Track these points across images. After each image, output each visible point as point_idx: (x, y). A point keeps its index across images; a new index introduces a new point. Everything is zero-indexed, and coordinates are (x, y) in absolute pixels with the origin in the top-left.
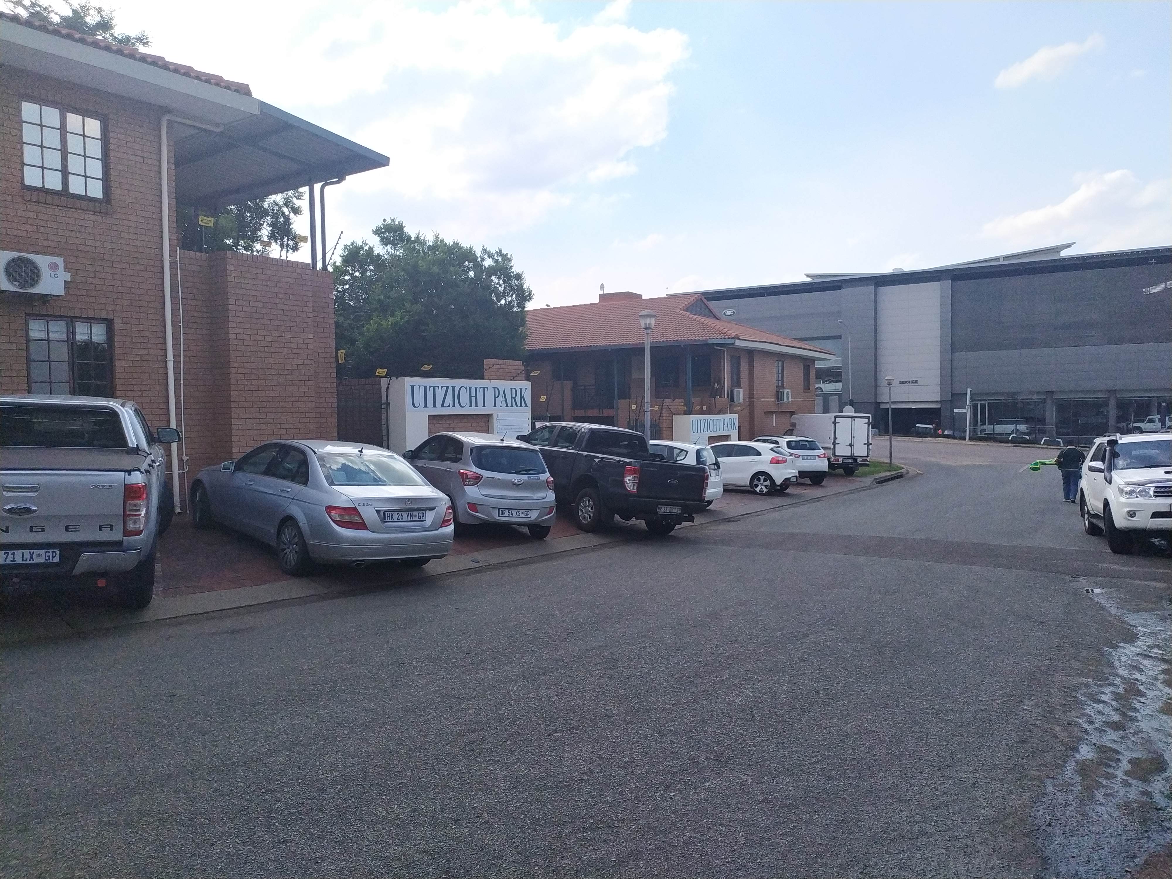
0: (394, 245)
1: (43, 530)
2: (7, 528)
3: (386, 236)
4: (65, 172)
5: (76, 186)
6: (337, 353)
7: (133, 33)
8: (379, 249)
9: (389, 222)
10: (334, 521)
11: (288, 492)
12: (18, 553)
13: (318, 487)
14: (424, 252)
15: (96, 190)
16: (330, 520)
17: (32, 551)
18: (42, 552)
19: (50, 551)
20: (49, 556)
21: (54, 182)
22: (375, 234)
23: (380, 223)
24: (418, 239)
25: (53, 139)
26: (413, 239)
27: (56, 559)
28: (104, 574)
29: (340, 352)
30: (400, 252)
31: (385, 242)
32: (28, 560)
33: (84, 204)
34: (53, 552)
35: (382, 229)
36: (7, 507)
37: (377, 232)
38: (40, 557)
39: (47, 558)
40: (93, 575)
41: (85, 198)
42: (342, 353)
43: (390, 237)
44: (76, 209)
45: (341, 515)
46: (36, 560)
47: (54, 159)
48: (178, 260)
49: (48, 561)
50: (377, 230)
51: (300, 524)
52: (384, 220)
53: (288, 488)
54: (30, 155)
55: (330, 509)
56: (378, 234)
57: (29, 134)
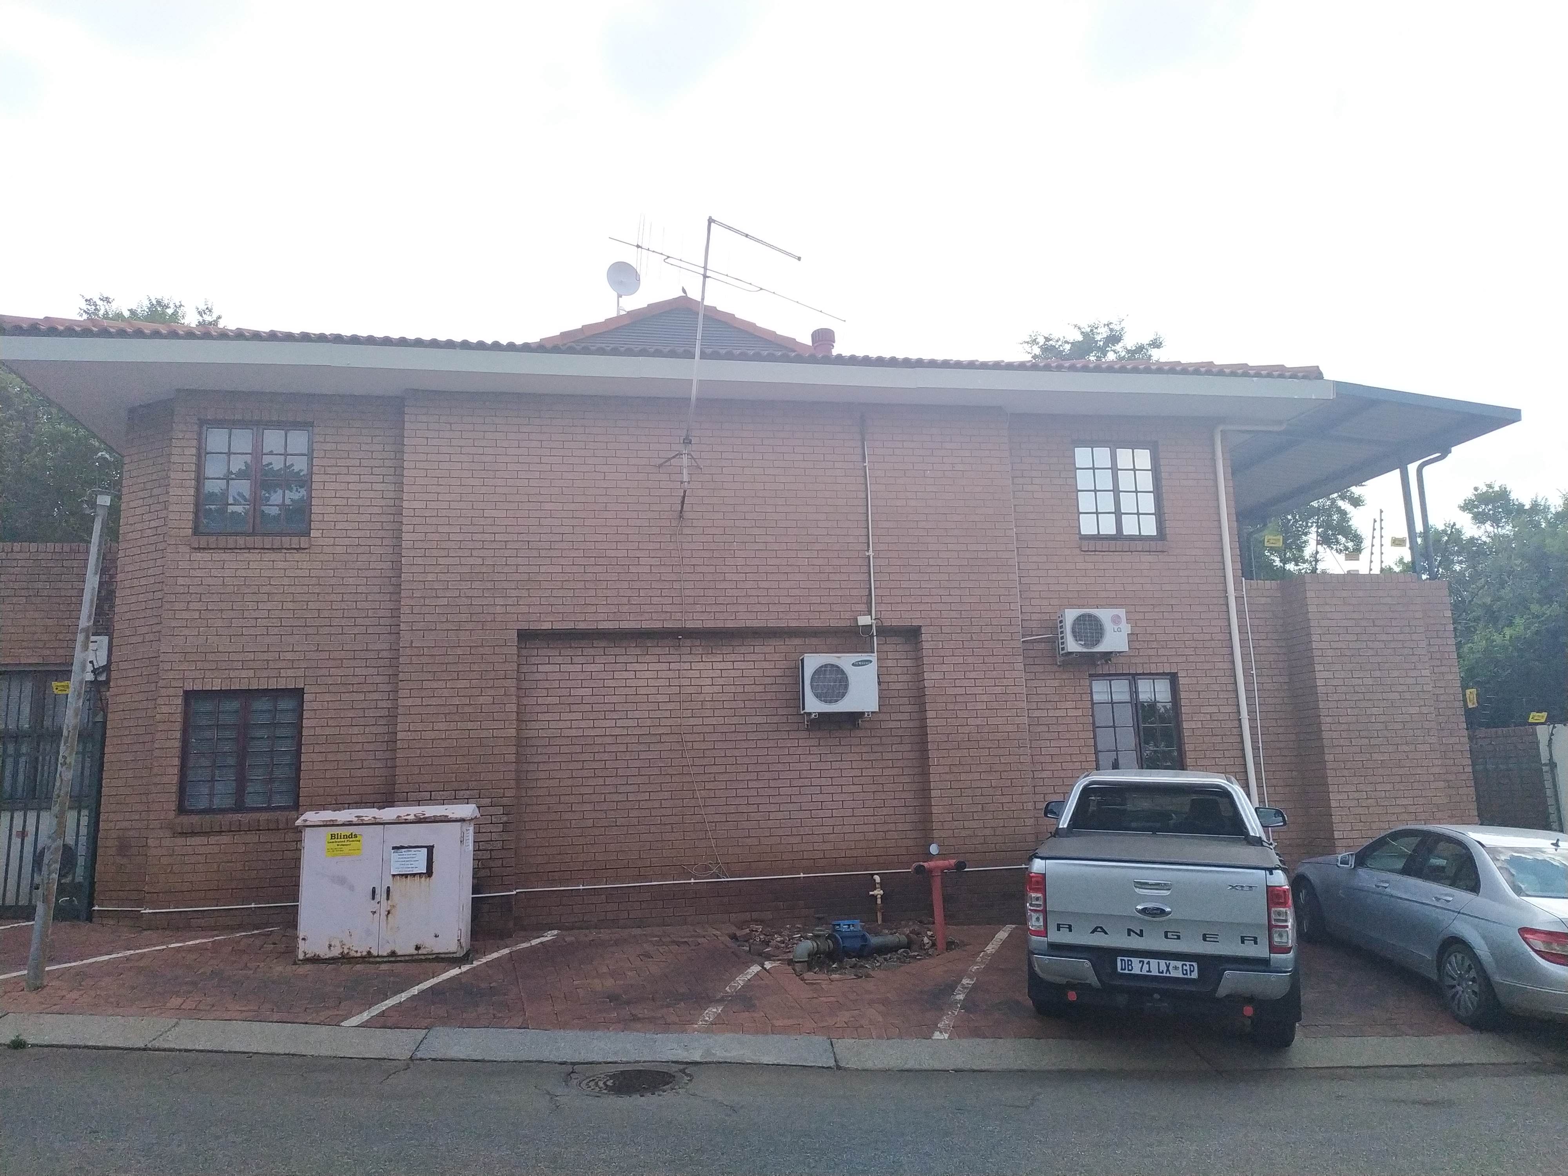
0: (1496, 522)
1: (1179, 938)
2: (1141, 931)
3: (1481, 510)
4: (1118, 514)
5: (1130, 527)
6: (1464, 695)
7: (1145, 340)
8: (1470, 529)
9: (1485, 489)
10: (1536, 951)
11: (1448, 901)
12: (1154, 962)
13: (1496, 895)
14: (1548, 522)
15: (1149, 528)
16: (1529, 949)
17: (1168, 962)
18: (1179, 964)
19: (1188, 963)
20: (1186, 970)
21: (1108, 527)
22: (1464, 511)
23: (1470, 494)
24: (1535, 506)
25: (1105, 480)
26: (1527, 507)
27: (1195, 975)
28: (1250, 1000)
29: (1468, 691)
30: (1507, 530)
31: (1480, 518)
32: (1165, 971)
33: (1139, 545)
34: (1190, 965)
35: (1474, 501)
36: (1139, 907)
37: (1467, 506)
38: (1177, 970)
39: (1185, 972)
40: (1238, 1000)
41: (1141, 538)
42: (1472, 693)
43: (1489, 510)
44: (1132, 552)
45: (1547, 943)
46: (1174, 974)
47: (1107, 502)
48: (1244, 593)
49: (1186, 976)
50: (1465, 504)
51: (1478, 952)
52: (1476, 489)
53: (1446, 895)
54: (1085, 502)
55: (1525, 931)
56: (1469, 510)
57: (1084, 480)
